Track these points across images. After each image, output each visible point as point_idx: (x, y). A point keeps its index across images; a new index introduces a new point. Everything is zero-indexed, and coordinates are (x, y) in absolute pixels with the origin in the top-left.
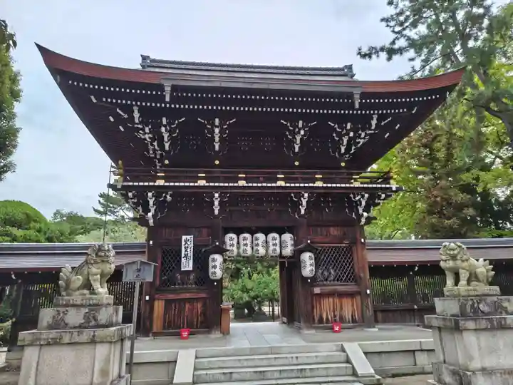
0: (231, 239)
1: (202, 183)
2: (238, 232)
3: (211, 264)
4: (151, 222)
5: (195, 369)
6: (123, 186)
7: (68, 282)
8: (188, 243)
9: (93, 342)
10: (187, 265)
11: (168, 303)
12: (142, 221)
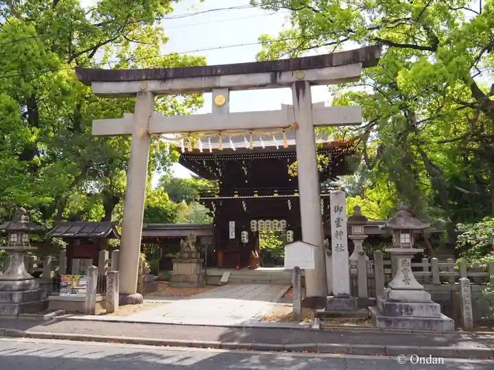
0: (254, 222)
1: (236, 196)
2: (257, 219)
3: (242, 236)
4: (214, 215)
5: (229, 278)
6: (200, 200)
7: (183, 244)
8: (232, 224)
9: (191, 262)
10: (232, 236)
11: (225, 254)
12: (210, 215)
